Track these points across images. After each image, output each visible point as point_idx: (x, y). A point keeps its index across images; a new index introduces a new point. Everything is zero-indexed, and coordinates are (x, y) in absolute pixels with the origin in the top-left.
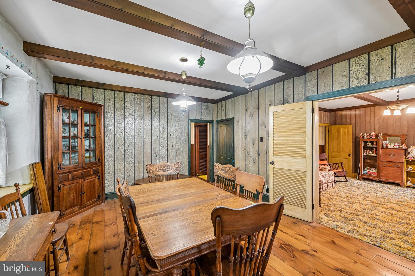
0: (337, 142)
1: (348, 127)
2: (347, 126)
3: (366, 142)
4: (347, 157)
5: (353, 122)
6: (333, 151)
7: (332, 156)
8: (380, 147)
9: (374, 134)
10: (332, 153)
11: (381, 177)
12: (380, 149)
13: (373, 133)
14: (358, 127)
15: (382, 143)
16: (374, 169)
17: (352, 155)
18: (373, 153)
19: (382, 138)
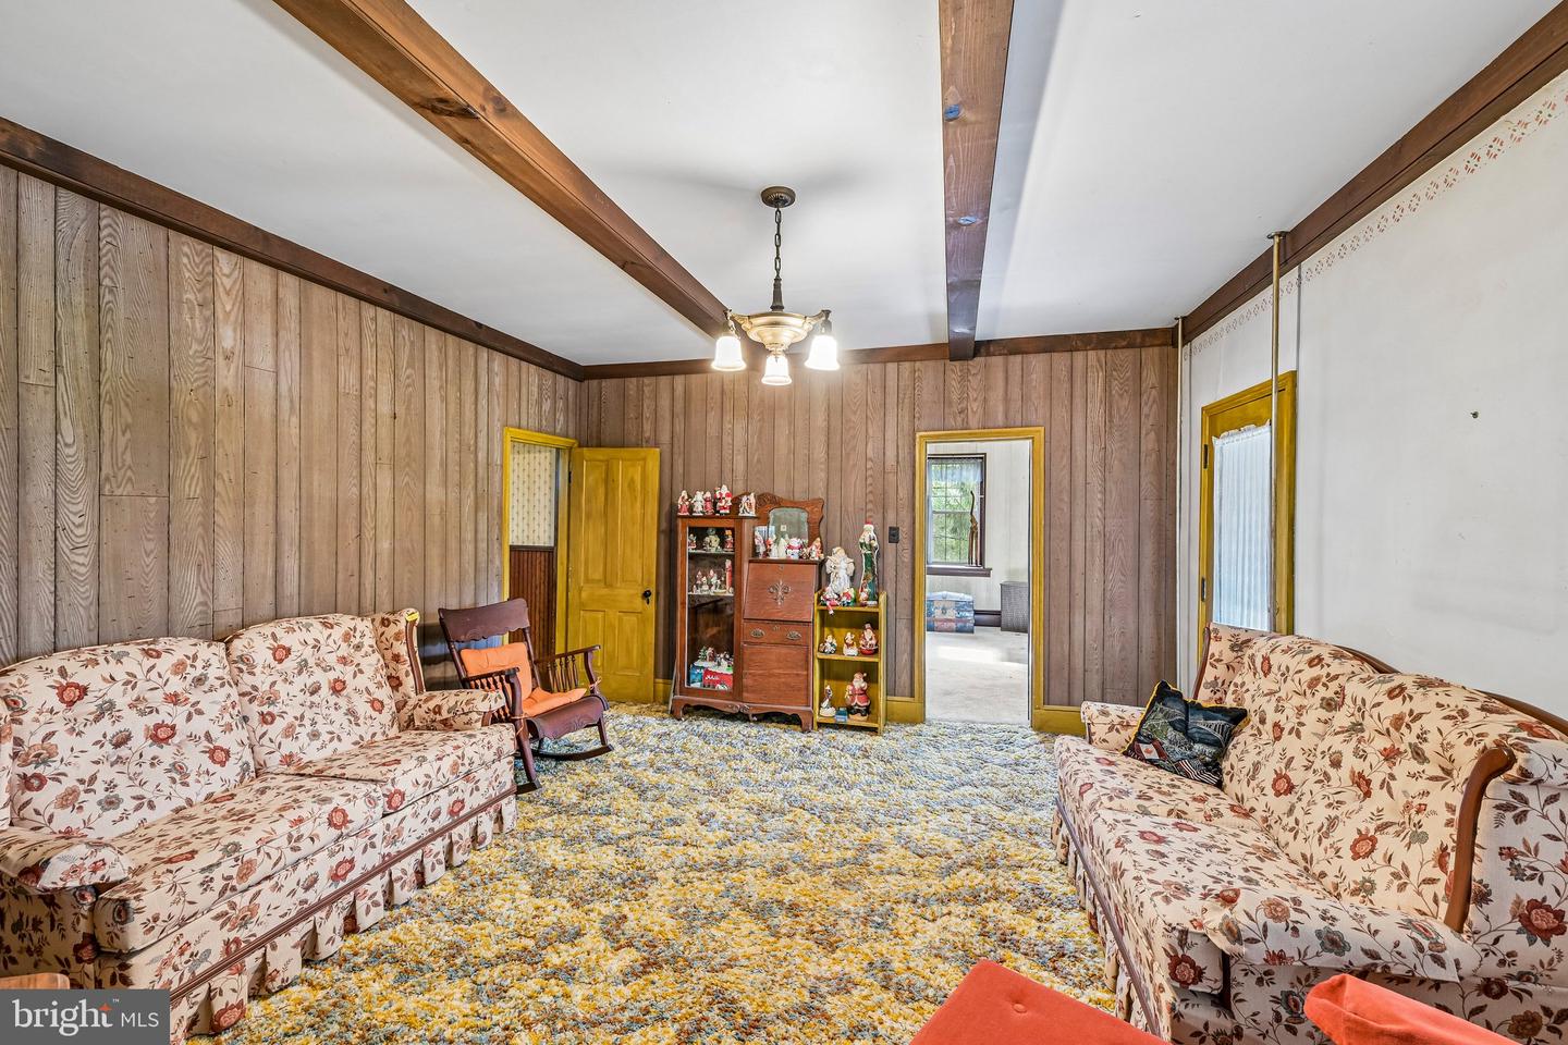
0: (603, 530)
1: (644, 459)
2: (642, 452)
3: (700, 533)
4: (639, 603)
5: (665, 438)
6: (587, 580)
7: (582, 606)
8: (746, 556)
9: (728, 495)
10: (580, 590)
11: (745, 694)
12: (746, 566)
13: (725, 490)
14: (680, 461)
15: (754, 537)
16: (726, 659)
17: (657, 593)
18: (725, 582)
19: (753, 514)
